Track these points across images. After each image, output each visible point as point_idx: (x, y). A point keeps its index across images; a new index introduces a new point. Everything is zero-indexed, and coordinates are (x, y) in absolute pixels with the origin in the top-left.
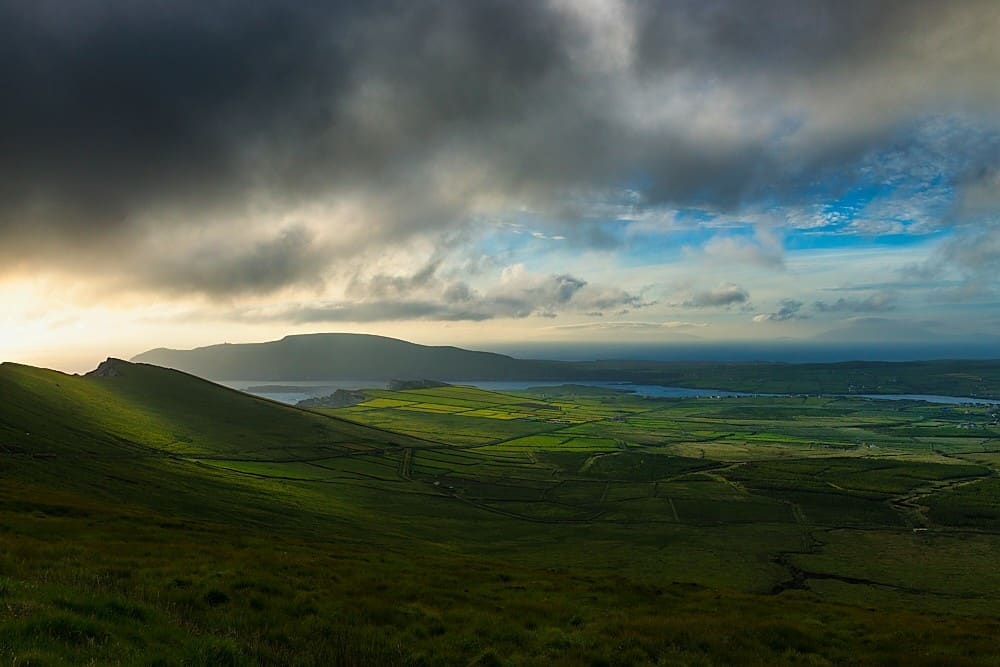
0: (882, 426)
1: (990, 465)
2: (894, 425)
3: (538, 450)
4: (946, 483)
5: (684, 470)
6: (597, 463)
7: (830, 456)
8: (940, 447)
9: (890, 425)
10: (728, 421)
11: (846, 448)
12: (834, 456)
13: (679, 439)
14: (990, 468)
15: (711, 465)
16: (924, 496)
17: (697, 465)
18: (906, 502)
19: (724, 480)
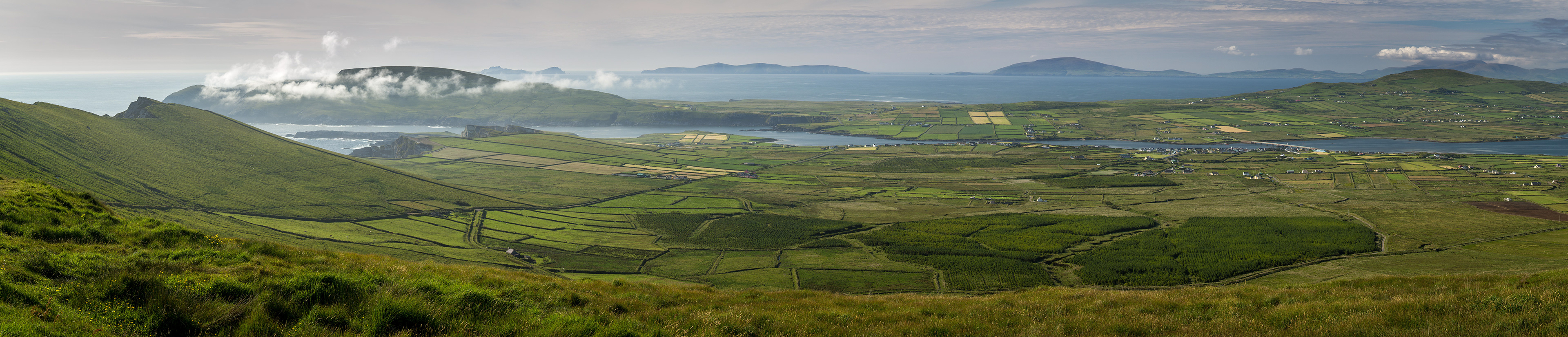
0: (1054, 176)
1: (1157, 215)
2: (1068, 175)
3: (642, 212)
4: (1107, 237)
5: (818, 234)
6: (712, 227)
7: (990, 213)
8: (1111, 199)
9: (1063, 176)
10: (882, 175)
11: (1009, 203)
12: (994, 212)
13: (817, 198)
14: (1155, 219)
15: (850, 228)
16: (1080, 253)
17: (835, 227)
18: (1060, 262)
19: (863, 244)
